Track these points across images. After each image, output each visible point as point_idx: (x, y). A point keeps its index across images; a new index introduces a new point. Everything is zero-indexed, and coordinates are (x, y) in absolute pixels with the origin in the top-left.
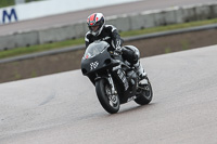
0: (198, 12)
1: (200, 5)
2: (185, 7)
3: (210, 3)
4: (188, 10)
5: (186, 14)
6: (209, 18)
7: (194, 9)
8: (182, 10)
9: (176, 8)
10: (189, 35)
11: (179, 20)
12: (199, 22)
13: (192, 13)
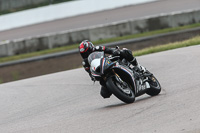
0: (28, 44)
1: (30, 38)
2: (15, 41)
3: (39, 36)
4: (19, 43)
5: (17, 47)
6: (38, 50)
7: (24, 42)
8: (12, 43)
9: (7, 42)
10: (19, 67)
11: (10, 52)
12: (28, 54)
13: (22, 46)
